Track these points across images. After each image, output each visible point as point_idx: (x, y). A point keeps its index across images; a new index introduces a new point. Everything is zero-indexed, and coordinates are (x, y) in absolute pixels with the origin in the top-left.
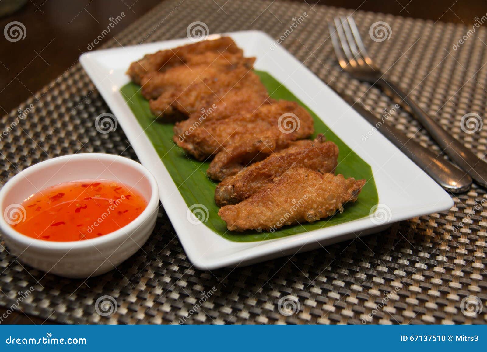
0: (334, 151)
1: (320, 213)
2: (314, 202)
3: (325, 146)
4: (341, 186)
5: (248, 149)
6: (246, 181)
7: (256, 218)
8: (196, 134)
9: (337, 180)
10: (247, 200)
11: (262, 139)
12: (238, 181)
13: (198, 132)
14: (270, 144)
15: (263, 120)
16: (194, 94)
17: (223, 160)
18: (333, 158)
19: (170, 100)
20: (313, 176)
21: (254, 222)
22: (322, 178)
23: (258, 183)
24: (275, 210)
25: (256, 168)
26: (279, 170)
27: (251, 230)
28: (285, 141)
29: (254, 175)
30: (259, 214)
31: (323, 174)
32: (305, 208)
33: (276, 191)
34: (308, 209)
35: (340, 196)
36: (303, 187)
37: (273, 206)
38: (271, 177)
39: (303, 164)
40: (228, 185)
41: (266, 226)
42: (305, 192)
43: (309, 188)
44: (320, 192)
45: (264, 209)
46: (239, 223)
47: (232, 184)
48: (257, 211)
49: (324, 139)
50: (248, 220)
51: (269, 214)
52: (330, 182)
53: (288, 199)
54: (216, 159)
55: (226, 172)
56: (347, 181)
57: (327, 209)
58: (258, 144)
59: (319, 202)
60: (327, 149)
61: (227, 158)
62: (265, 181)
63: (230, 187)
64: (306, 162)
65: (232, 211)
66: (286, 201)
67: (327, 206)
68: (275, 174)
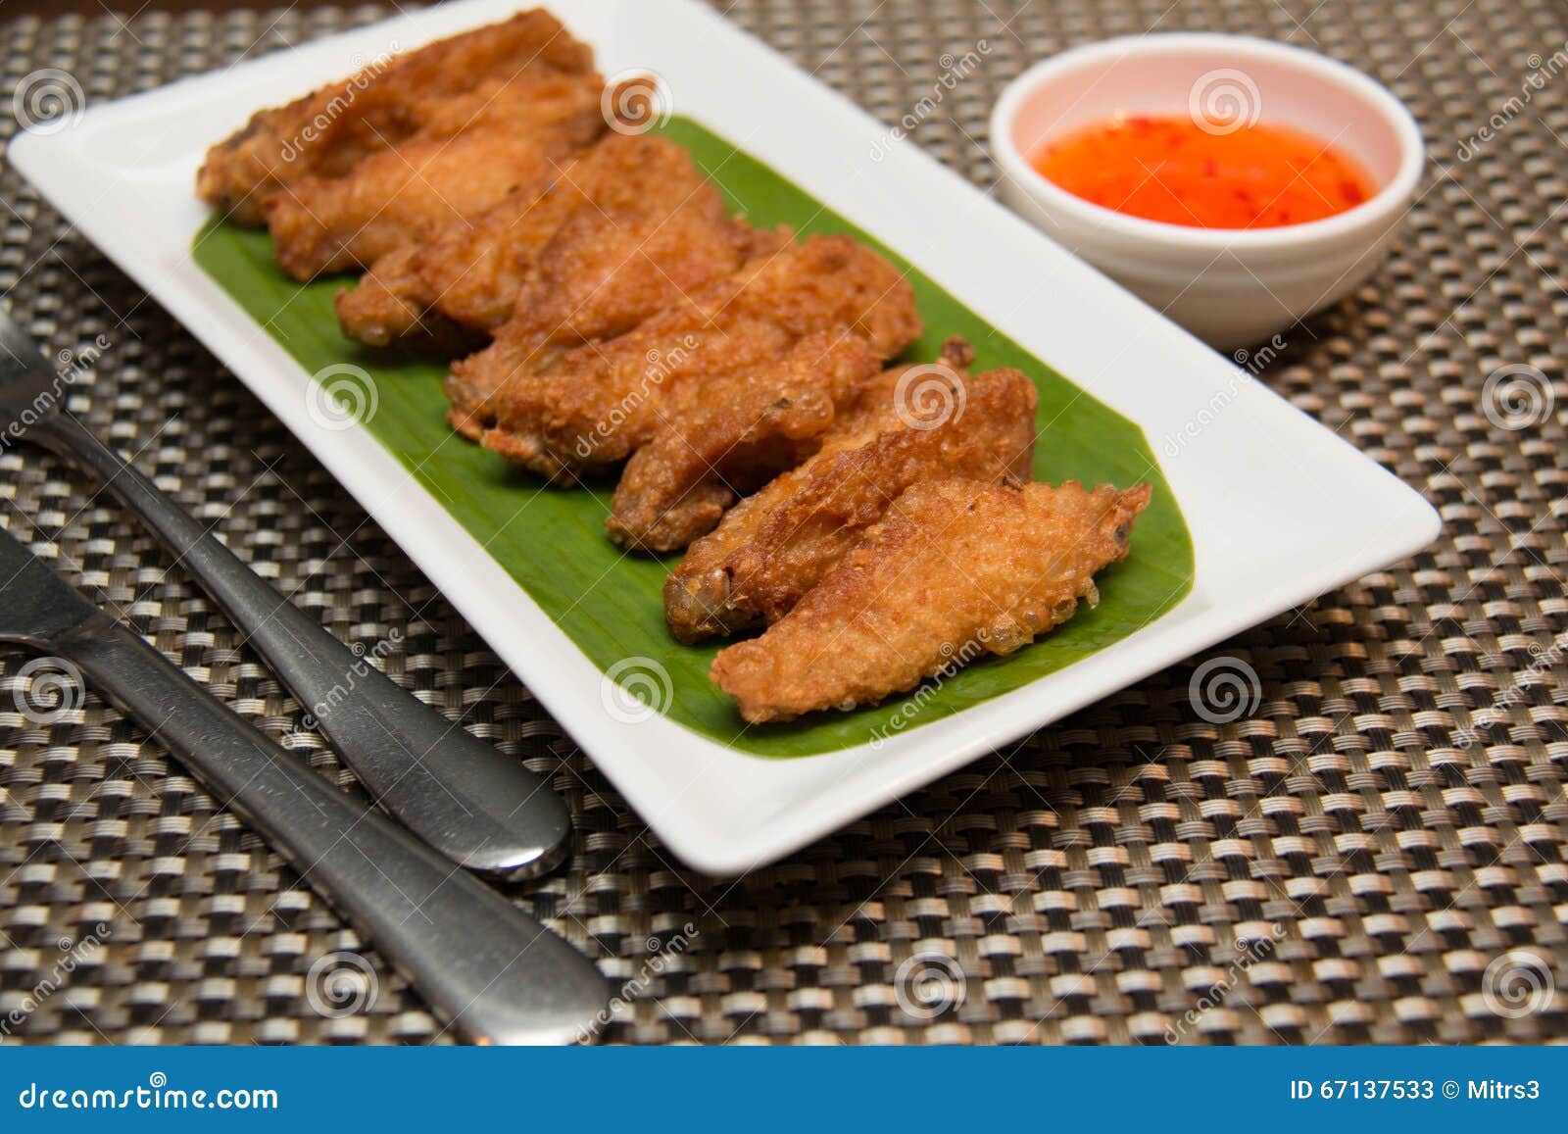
0: (1026, 398)
1: (1030, 620)
2: (1008, 587)
3: (996, 388)
4: (1083, 521)
5: (744, 433)
6: (771, 548)
7: (833, 671)
8: (547, 401)
9: (1066, 501)
10: (795, 616)
11: (784, 394)
12: (741, 551)
13: (550, 392)
14: (816, 408)
15: (755, 316)
16: (486, 250)
17: (660, 479)
18: (1024, 420)
19: (408, 283)
20: (990, 502)
21: (830, 687)
22: (1021, 503)
23: (809, 548)
24: (893, 635)
25: (795, 501)
26: (868, 495)
27: (821, 711)
28: (852, 383)
29: (793, 524)
30: (841, 655)
31: (1019, 490)
32: (983, 611)
33: (885, 571)
34: (993, 613)
35: (1083, 553)
36: (967, 545)
37: (881, 622)
38: (846, 522)
39: (939, 461)
40: (711, 570)
41: (867, 689)
42: (976, 559)
43: (987, 547)
44: (1021, 552)
45: (856, 636)
46: (784, 697)
47: (725, 565)
48: (834, 648)
49: (968, 353)
50: (808, 682)
51: (872, 650)
52: (1047, 515)
53: (928, 592)
54: (633, 478)
55: (677, 519)
56: (1093, 499)
57: (1049, 606)
58: (777, 415)
59: (1027, 586)
60: (1003, 397)
61: (676, 473)
62: (830, 537)
63: (718, 573)
64: (946, 453)
65: (759, 662)
66: (922, 601)
67: (1049, 593)
68: (858, 508)
